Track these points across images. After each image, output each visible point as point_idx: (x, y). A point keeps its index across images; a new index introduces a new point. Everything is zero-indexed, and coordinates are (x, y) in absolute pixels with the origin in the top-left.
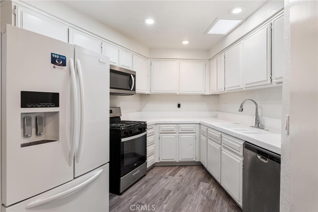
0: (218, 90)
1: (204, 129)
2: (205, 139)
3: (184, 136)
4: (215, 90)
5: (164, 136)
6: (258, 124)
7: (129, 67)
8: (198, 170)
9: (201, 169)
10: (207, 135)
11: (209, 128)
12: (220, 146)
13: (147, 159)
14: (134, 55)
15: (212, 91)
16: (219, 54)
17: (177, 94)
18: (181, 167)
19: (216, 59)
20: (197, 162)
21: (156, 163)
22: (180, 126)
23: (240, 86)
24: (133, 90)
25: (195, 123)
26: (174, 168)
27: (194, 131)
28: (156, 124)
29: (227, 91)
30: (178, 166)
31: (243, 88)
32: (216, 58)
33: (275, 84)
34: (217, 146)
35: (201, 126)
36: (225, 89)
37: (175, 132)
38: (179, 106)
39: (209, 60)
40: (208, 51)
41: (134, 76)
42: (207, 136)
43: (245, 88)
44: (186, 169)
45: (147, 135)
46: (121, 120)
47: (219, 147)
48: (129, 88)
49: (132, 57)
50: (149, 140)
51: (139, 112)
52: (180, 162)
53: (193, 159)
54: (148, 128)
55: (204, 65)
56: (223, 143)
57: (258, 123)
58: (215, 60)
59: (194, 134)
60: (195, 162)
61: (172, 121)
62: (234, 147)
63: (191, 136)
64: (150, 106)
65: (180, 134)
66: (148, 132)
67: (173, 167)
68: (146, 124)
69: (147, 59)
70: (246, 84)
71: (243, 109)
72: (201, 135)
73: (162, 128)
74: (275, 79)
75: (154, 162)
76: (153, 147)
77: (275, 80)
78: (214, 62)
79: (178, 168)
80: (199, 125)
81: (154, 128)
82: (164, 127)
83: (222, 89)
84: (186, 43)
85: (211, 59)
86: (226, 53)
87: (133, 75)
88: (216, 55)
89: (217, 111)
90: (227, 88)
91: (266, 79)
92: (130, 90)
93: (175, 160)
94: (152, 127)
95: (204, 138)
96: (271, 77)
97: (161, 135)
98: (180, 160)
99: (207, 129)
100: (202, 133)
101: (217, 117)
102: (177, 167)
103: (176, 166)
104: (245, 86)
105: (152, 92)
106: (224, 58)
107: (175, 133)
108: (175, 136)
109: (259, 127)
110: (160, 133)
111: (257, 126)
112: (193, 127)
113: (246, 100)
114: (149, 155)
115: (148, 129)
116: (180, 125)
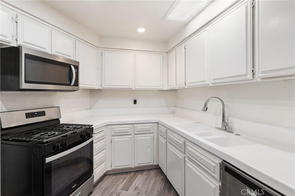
0: (178, 85)
1: (163, 130)
2: (164, 142)
3: (140, 137)
4: (174, 86)
5: (117, 139)
6: (226, 127)
7: (70, 56)
8: (157, 175)
9: (160, 174)
10: (166, 137)
11: (169, 130)
12: (183, 155)
13: (94, 171)
14: (76, 41)
15: (170, 86)
16: (177, 46)
17: (133, 89)
18: (137, 173)
19: (175, 52)
20: (155, 165)
21: (107, 171)
22: (136, 127)
23: (205, 81)
24: (74, 85)
25: (153, 122)
26: (129, 176)
27: (151, 132)
28: (107, 125)
29: (188, 87)
30: (133, 171)
31: (209, 84)
32: (175, 50)
33: (259, 80)
34: (179, 154)
35: (159, 126)
36: (185, 84)
37: (130, 133)
38: (135, 102)
39: (167, 53)
40: (166, 42)
41: (77, 67)
42: (166, 139)
43: (213, 84)
44: (143, 176)
45: (94, 141)
46: (61, 123)
47: (182, 157)
48: (68, 83)
49: (75, 44)
50: (96, 147)
51: (89, 110)
52: (136, 168)
53: (151, 163)
54: (96, 132)
55: (162, 58)
56: (188, 153)
57: (225, 125)
58: (173, 53)
59: (152, 135)
60: (152, 166)
61: (126, 121)
62: (204, 164)
63: (148, 137)
64: (102, 102)
65: (136, 136)
66: (95, 137)
67: (127, 175)
68: (93, 128)
69: (97, 48)
70: (214, 80)
71: (207, 108)
72: (159, 136)
73: (114, 130)
74: (261, 73)
75: (105, 172)
76: (104, 154)
77: (260, 75)
78: (173, 55)
79: (134, 175)
80: (157, 124)
81: (105, 131)
82: (117, 128)
83: (182, 84)
84: (141, 30)
85: (169, 51)
86: (186, 43)
87: (74, 66)
88: (174, 47)
89: (175, 107)
90: (188, 83)
91: (245, 74)
92: (70, 85)
93: (130, 166)
94: (102, 130)
95: (162, 140)
96: (253, 70)
97: (113, 137)
98: (136, 165)
99: (167, 130)
100: (161, 134)
101: (175, 113)
102: (132, 174)
103: (131, 171)
104: (212, 81)
105: (103, 86)
106: (184, 49)
107: (130, 135)
108: (130, 138)
109: (226, 130)
110: (113, 136)
111: (225, 128)
112: (150, 127)
113: (212, 98)
114: (97, 166)
115: (95, 134)
116: (136, 125)
